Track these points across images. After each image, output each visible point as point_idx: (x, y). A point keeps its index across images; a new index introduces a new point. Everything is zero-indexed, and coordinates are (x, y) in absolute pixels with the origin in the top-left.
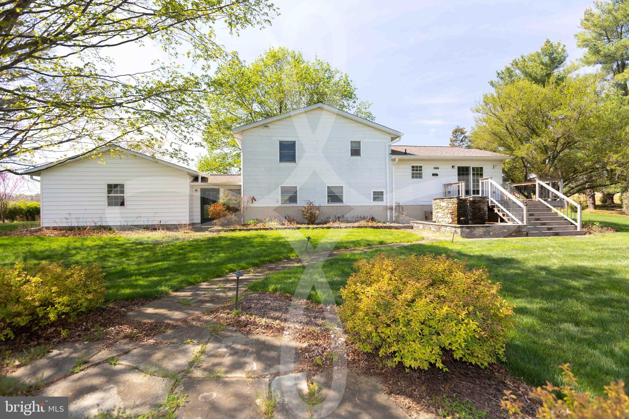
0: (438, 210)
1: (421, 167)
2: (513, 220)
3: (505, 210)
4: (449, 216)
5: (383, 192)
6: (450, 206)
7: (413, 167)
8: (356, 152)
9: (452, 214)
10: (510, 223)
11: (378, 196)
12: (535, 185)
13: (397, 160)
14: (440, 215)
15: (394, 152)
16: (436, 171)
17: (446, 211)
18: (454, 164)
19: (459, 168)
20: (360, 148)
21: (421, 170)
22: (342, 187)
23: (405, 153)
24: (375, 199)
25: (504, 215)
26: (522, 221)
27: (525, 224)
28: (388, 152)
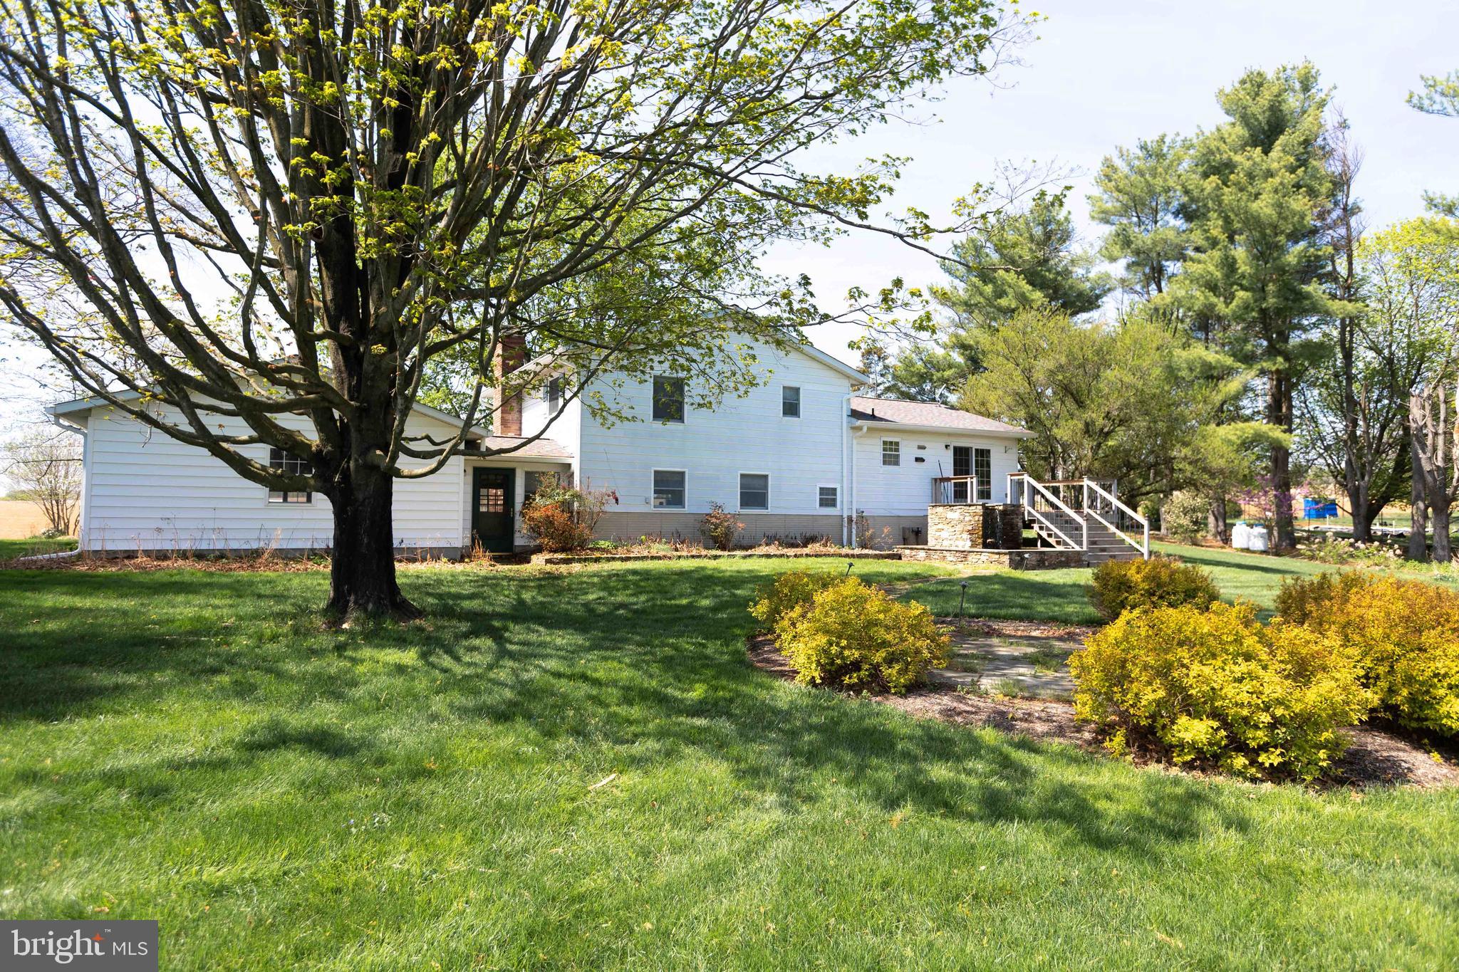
0: (940, 526)
1: (897, 444)
2: (1066, 544)
3: (1052, 527)
4: (966, 536)
5: (835, 490)
6: (967, 519)
7: (885, 443)
8: (791, 408)
9: (970, 532)
10: (1060, 548)
11: (828, 498)
12: (1082, 487)
13: (865, 429)
14: (944, 534)
15: (855, 414)
16: (920, 454)
17: (959, 528)
18: (948, 441)
19: (955, 448)
20: (798, 399)
21: (897, 450)
22: (766, 477)
23: (873, 417)
24: (823, 503)
25: (1050, 535)
26: (1080, 544)
27: (1085, 548)
28: (845, 412)
